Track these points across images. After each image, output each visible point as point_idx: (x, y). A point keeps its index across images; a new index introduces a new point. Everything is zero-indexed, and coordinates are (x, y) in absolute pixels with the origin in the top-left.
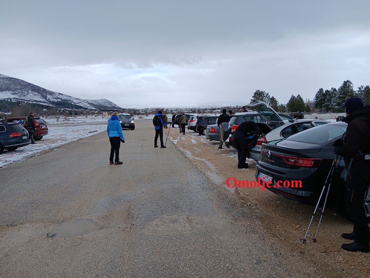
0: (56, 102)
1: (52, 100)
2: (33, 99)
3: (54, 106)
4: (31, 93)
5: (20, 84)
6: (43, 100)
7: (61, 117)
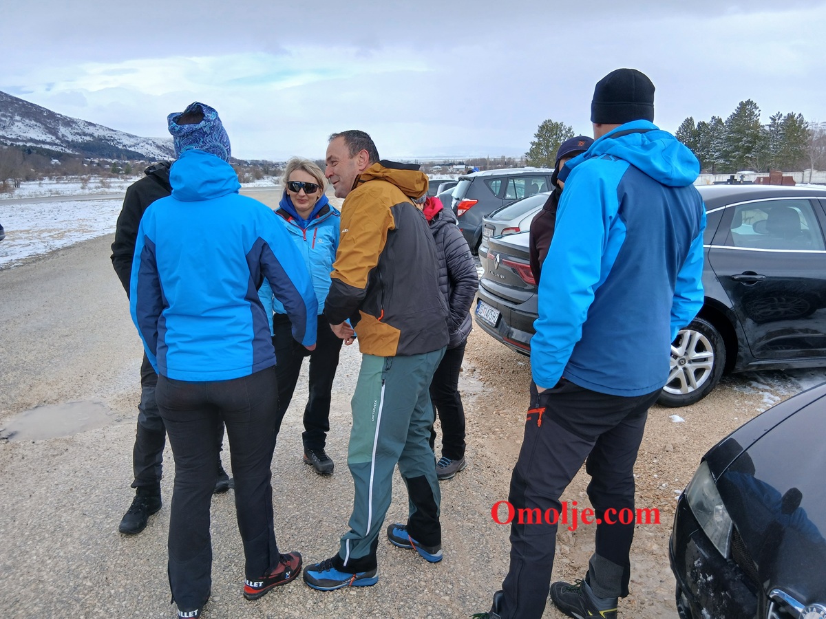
0: (80, 143)
1: (70, 138)
2: (25, 135)
3: (77, 153)
4: (19, 121)
6: (48, 138)
7: (92, 178)
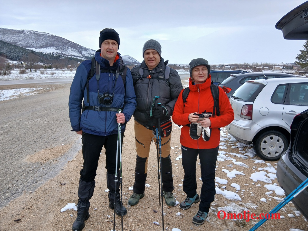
0: (89, 57)
2: (71, 54)
4: (70, 49)
5: (61, 41)
